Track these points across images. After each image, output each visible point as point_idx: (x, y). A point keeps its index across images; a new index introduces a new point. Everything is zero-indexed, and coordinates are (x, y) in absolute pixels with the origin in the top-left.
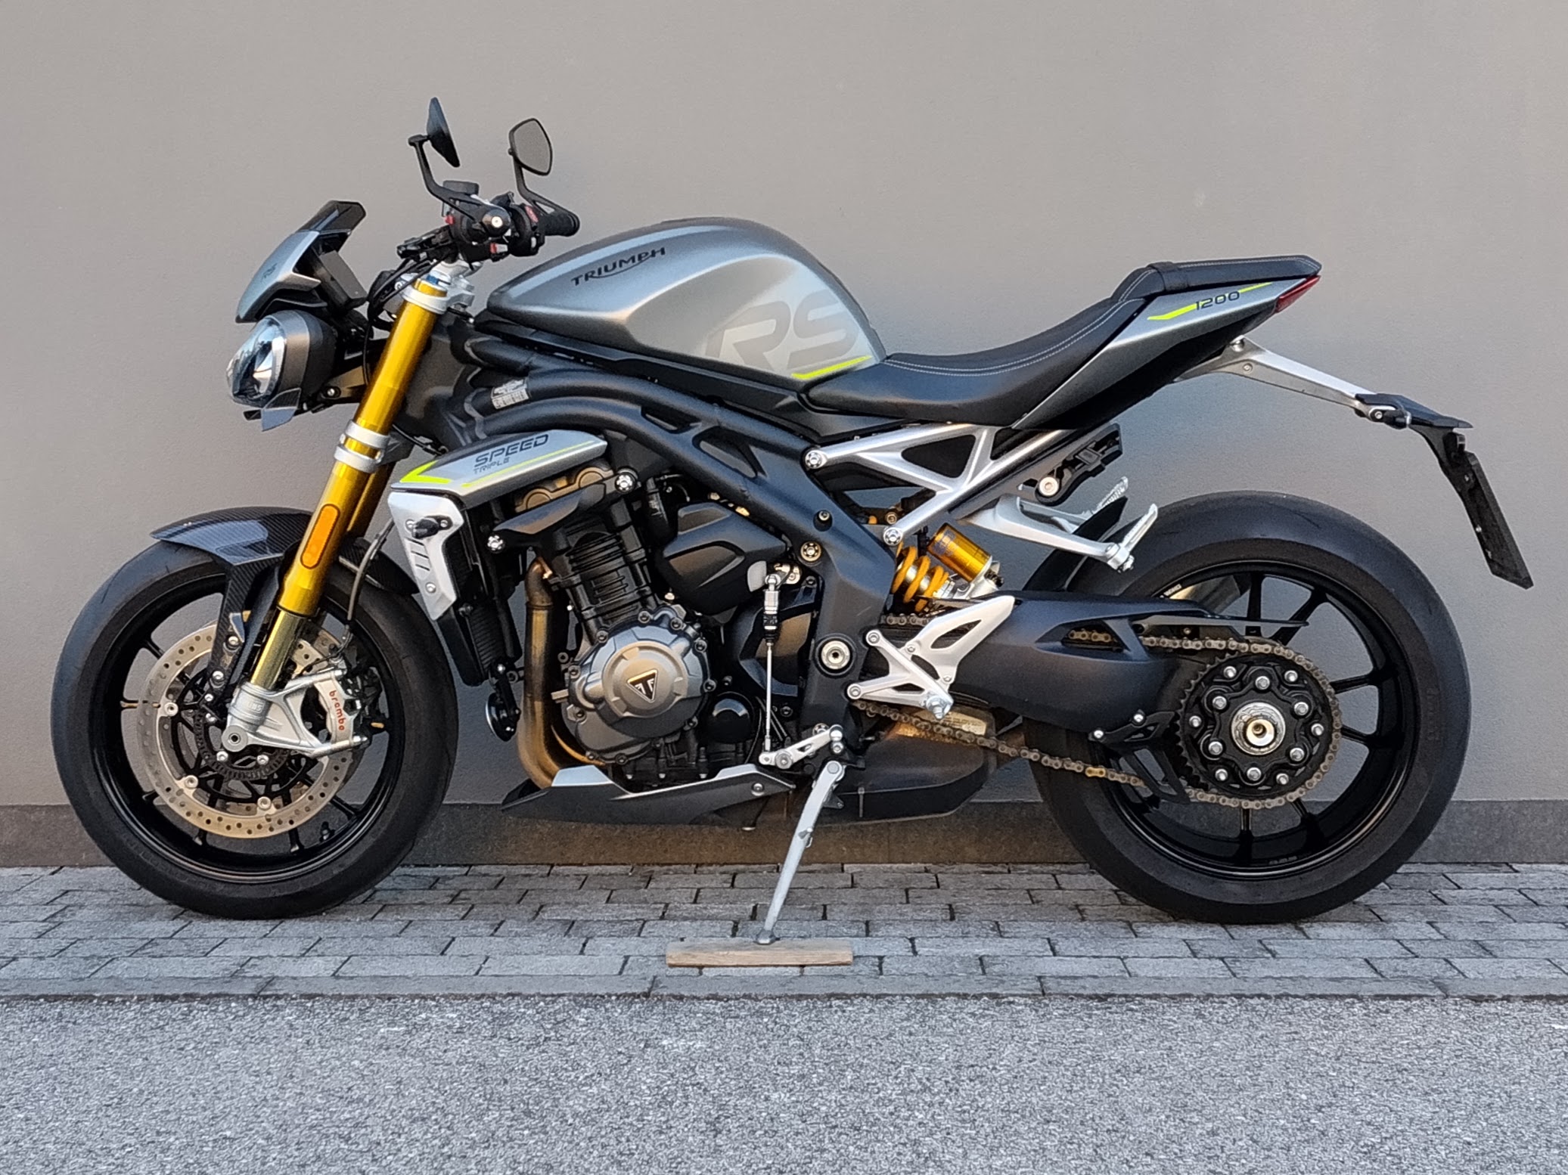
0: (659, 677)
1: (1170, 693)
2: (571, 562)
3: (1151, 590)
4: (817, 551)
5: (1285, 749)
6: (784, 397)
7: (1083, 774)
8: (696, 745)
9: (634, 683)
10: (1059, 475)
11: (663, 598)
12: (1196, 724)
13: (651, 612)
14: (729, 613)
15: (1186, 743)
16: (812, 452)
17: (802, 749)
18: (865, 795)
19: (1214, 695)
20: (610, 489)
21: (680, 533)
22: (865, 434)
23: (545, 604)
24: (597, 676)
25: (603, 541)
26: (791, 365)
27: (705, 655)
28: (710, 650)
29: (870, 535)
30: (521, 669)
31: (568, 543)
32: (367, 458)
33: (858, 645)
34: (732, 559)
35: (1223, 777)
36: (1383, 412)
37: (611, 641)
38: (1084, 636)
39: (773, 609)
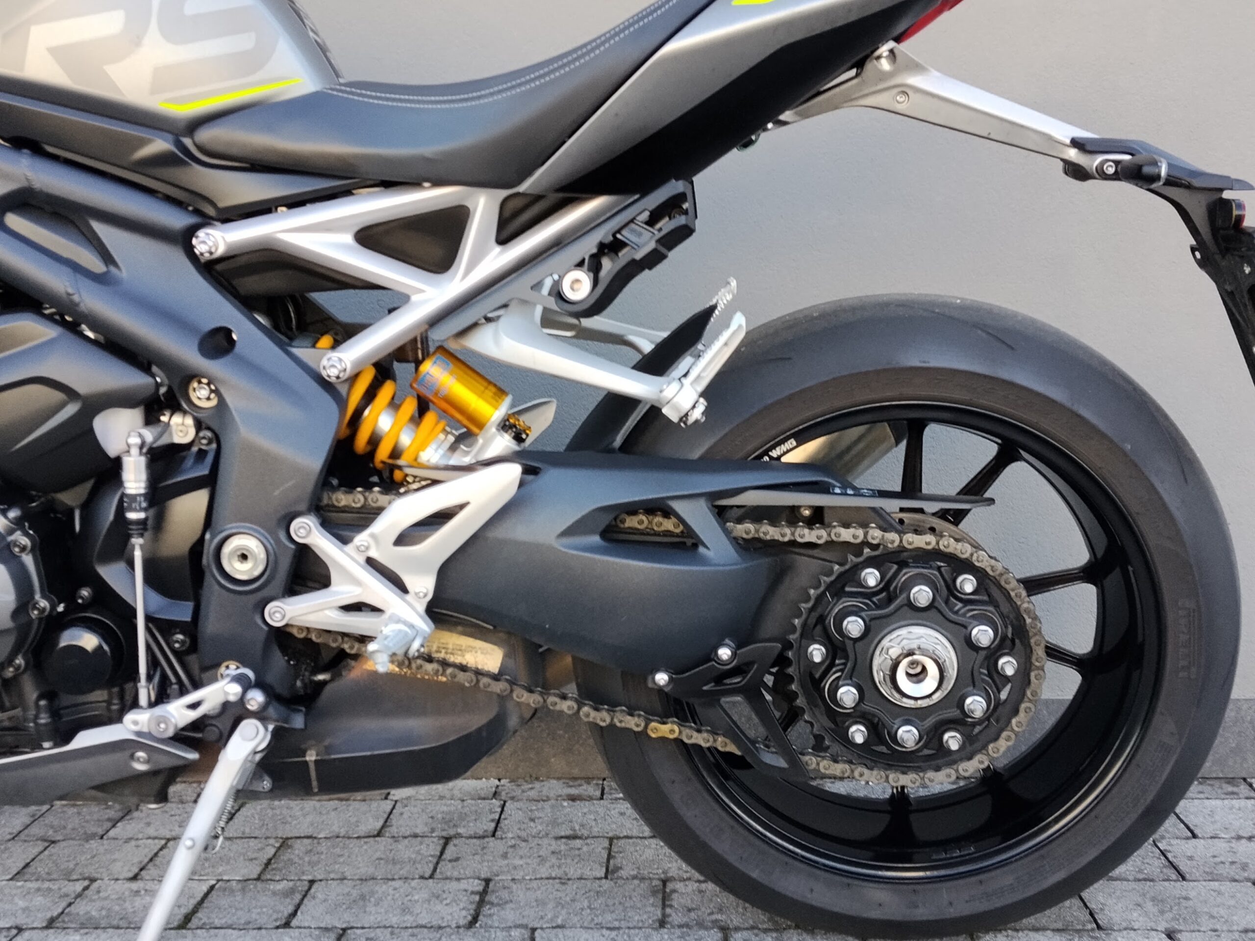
1: (778, 608)
3: (750, 448)
4: (213, 391)
5: (956, 699)
6: (143, 142)
7: (644, 733)
8: (35, 696)
10: (594, 265)
12: (817, 658)
14: (82, 491)
15: (802, 685)
16: (201, 233)
17: (194, 706)
18: (318, 761)
19: (846, 613)
22: (295, 203)
26: (155, 90)
27: (28, 560)
28: (42, 550)
29: (302, 364)
33: (279, 541)
34: (62, 406)
35: (859, 739)
36: (1117, 163)
38: (641, 522)
39: (137, 485)
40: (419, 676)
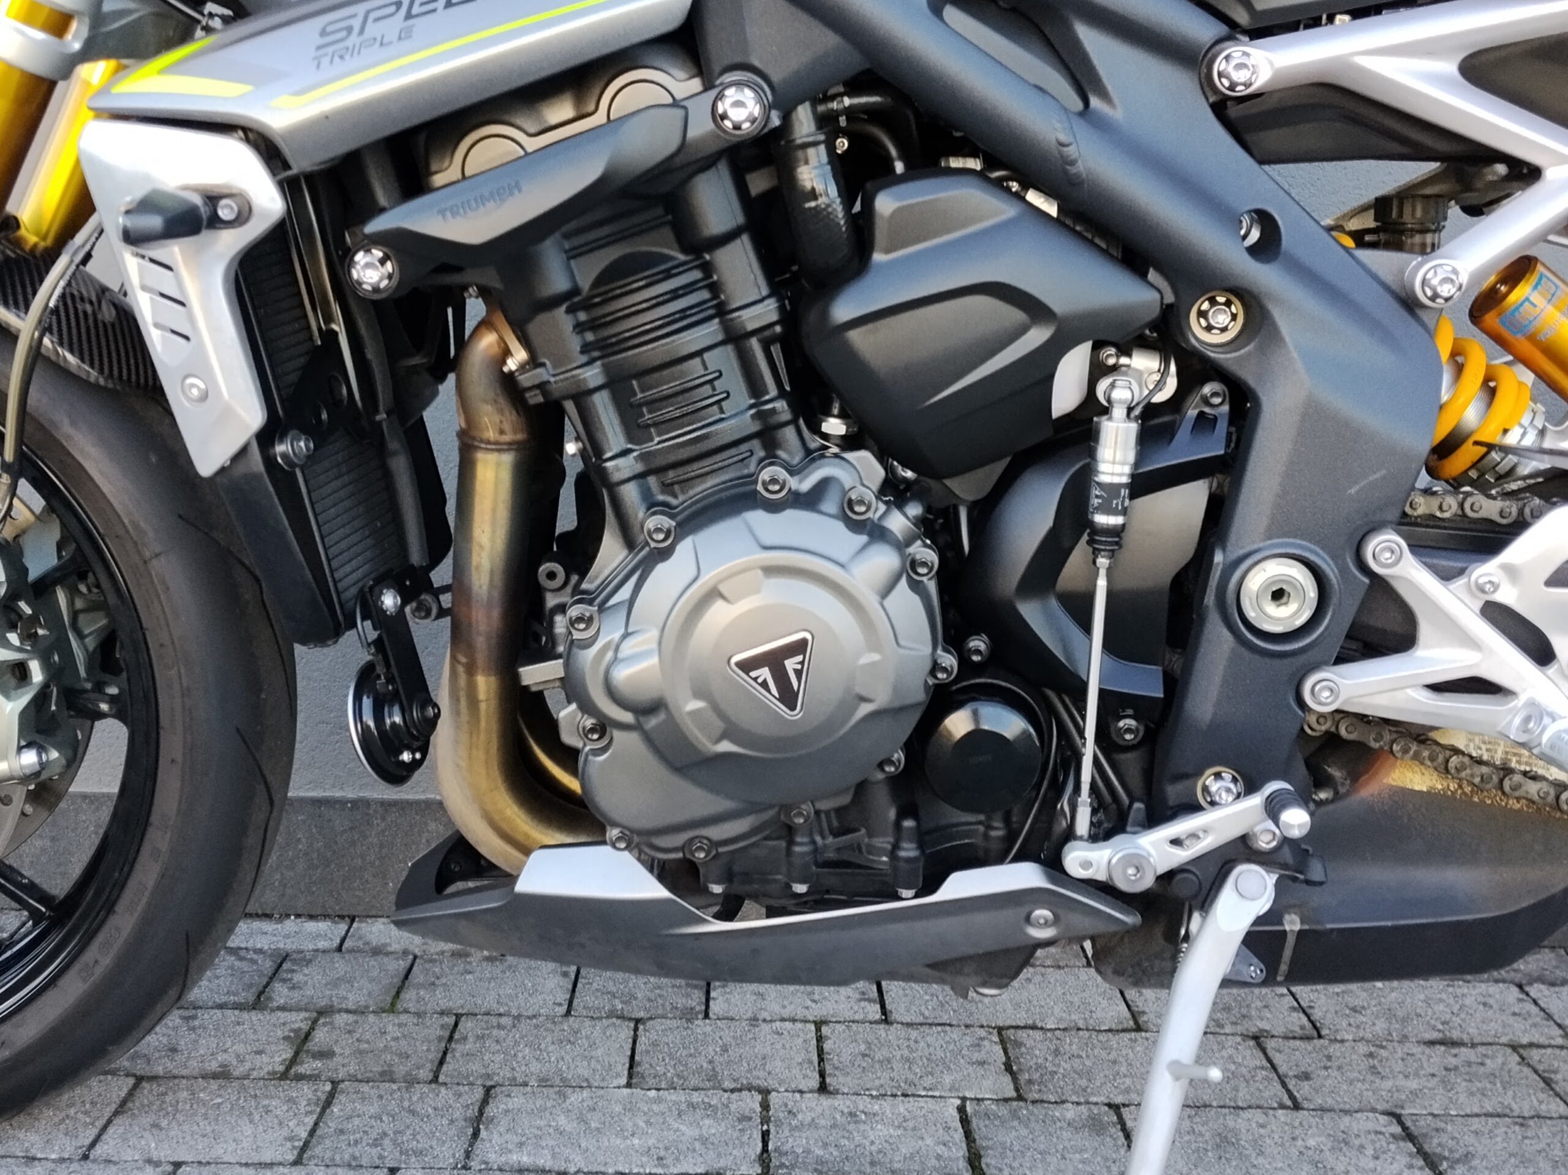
0: (815, 651)
2: (580, 328)
4: (1234, 317)
8: (892, 814)
9: (746, 666)
11: (816, 430)
13: (792, 471)
14: (988, 476)
16: (1233, 50)
17: (1176, 842)
18: (1301, 934)
20: (700, 127)
21: (878, 257)
23: (507, 438)
24: (645, 640)
25: (668, 275)
27: (932, 586)
28: (944, 576)
29: (1375, 277)
30: (446, 589)
31: (572, 277)
32: (40, 36)
33: (1343, 570)
34: (1020, 332)
37: (685, 547)
39: (1118, 469)
40: (1476, 799)
